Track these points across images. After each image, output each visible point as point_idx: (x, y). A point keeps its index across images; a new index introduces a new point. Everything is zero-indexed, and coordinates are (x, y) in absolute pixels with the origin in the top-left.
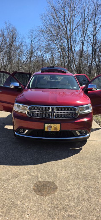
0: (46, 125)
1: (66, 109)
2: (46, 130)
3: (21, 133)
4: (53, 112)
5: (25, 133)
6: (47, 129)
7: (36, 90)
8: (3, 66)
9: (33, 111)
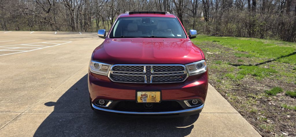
0: (139, 94)
1: (169, 69)
2: (139, 101)
3: (102, 105)
4: (148, 73)
5: (107, 105)
6: (141, 100)
7: (122, 41)
8: (76, 6)
9: (119, 73)
